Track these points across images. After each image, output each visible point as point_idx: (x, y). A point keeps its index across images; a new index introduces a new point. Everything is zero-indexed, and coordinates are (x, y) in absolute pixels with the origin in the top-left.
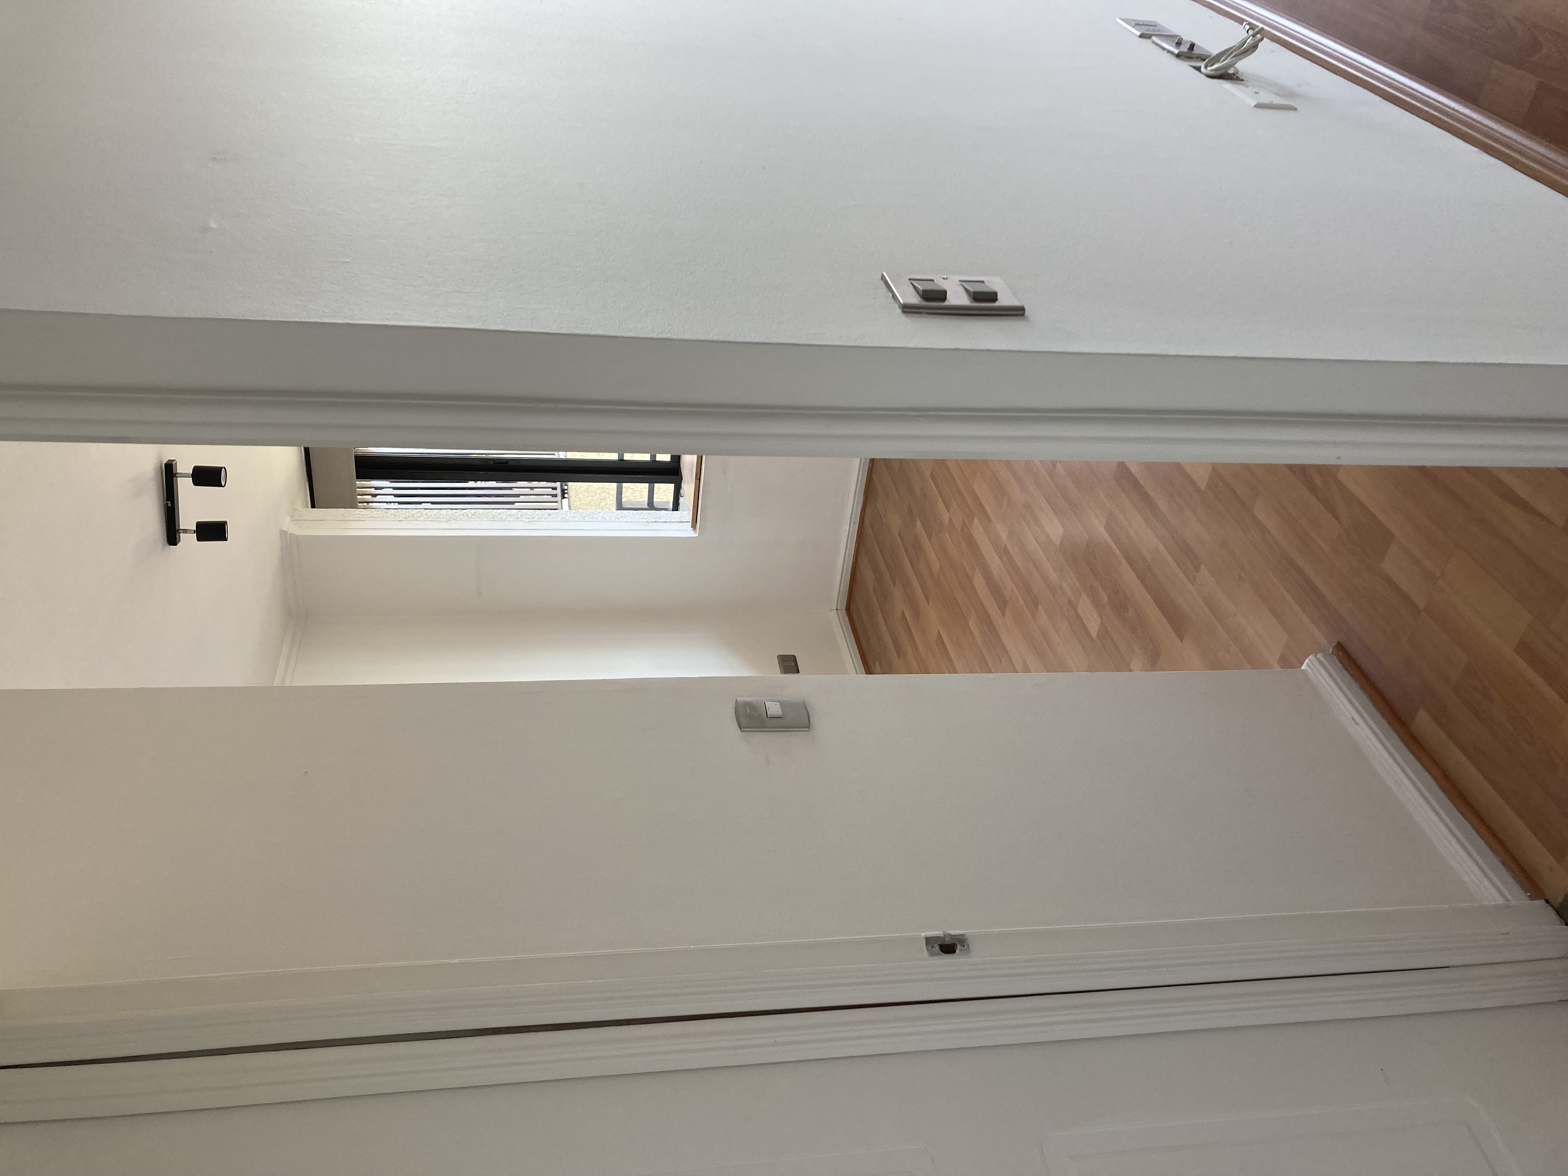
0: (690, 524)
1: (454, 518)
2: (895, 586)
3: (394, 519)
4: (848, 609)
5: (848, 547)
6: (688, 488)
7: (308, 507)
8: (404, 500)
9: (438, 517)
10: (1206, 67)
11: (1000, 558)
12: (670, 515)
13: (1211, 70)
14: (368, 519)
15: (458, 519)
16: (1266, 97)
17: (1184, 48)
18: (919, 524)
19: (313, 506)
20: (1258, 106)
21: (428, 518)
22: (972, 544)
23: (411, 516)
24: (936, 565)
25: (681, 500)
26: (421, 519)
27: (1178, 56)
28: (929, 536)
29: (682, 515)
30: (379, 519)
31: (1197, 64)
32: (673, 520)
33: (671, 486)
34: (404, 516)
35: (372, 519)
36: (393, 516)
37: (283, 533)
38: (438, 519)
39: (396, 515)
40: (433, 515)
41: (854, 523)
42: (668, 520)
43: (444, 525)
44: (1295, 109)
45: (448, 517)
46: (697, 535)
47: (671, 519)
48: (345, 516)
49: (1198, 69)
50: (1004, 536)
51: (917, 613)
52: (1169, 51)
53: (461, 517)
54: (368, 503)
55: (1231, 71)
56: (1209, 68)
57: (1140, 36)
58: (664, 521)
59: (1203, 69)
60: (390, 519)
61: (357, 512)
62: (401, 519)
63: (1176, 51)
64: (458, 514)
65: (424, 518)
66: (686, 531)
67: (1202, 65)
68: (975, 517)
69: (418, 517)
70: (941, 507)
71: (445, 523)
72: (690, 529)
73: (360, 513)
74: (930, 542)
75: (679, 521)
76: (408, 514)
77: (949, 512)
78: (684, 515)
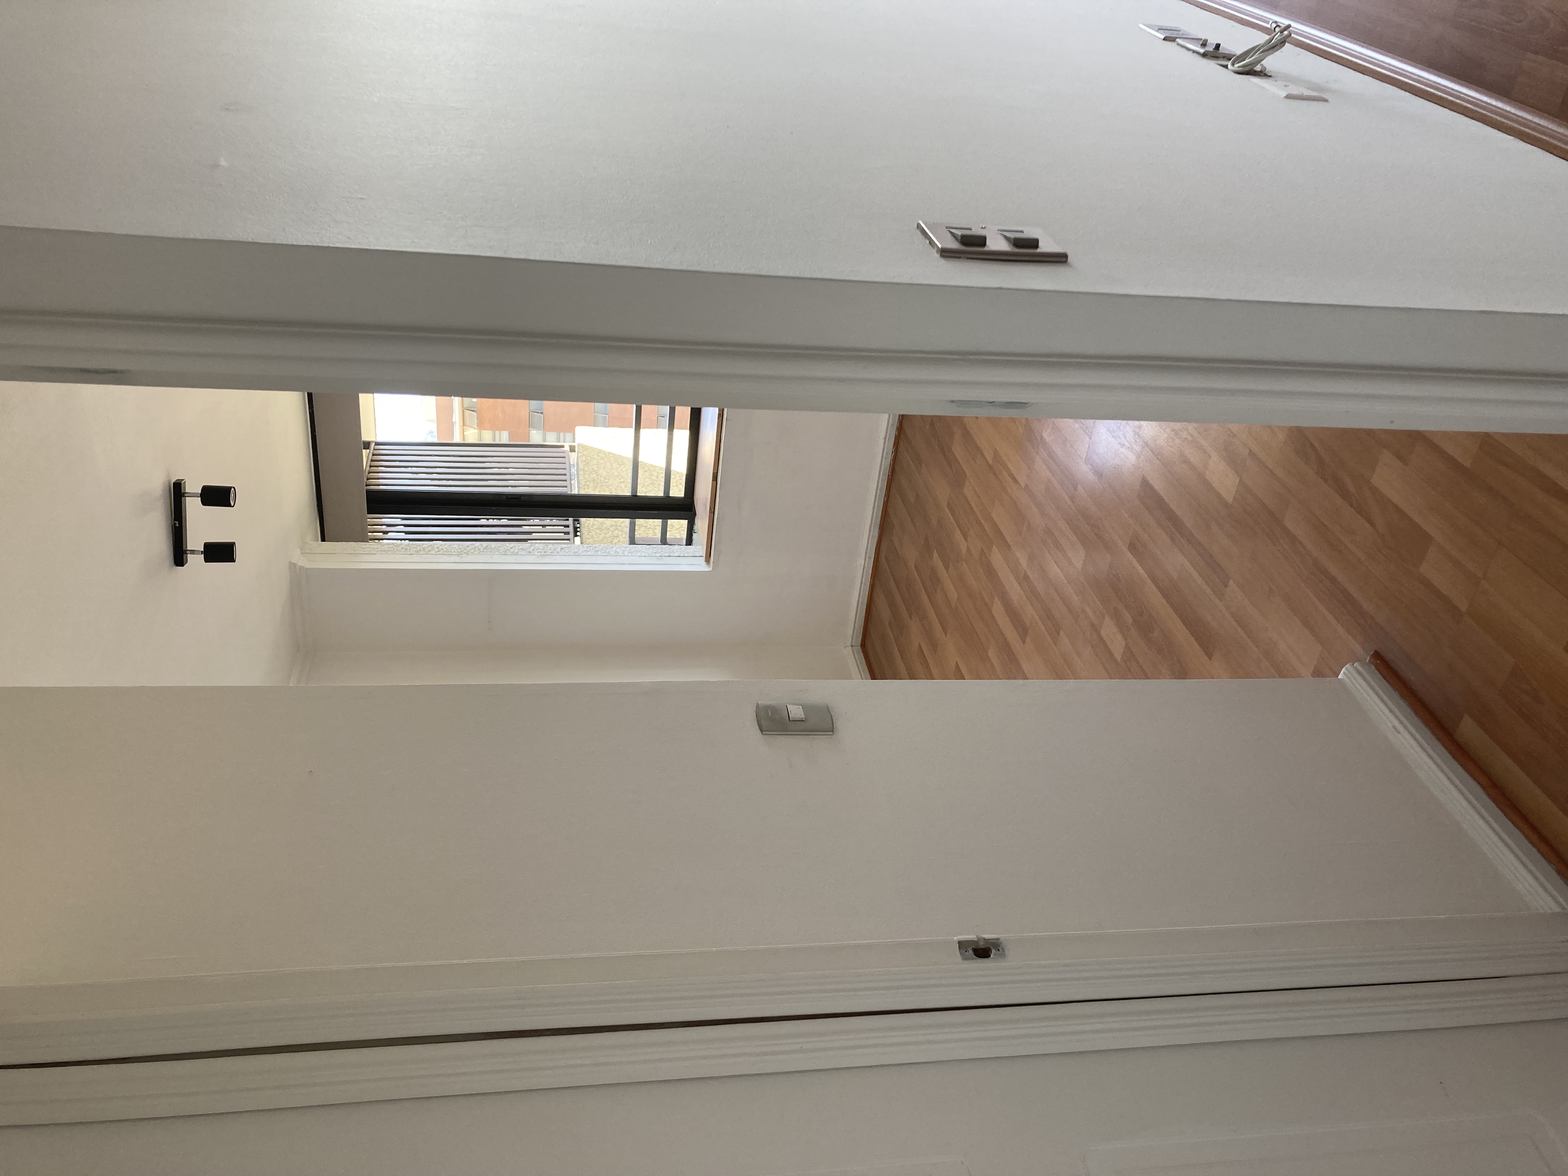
0: (704, 558)
1: (466, 552)
2: (911, 619)
3: (405, 553)
4: (863, 645)
5: (863, 582)
6: (702, 525)
7: (318, 541)
8: (415, 536)
9: (450, 551)
10: (1233, 65)
11: (1020, 584)
12: (683, 549)
13: (1239, 67)
14: (379, 553)
15: (470, 553)
16: (1295, 90)
17: (1210, 48)
18: (935, 555)
19: (323, 540)
20: (1288, 97)
21: (439, 551)
22: (991, 572)
23: (422, 549)
24: (953, 595)
25: (695, 536)
26: (433, 552)
27: (1204, 55)
28: (947, 567)
29: (696, 550)
30: (390, 552)
31: (1225, 63)
32: (686, 555)
33: (684, 523)
34: (415, 549)
35: (383, 553)
36: (403, 550)
37: (292, 566)
38: (450, 553)
39: (407, 549)
40: (445, 549)
41: (870, 558)
42: (682, 555)
44: (1326, 101)
45: (459, 551)
46: (711, 570)
47: (684, 554)
48: (356, 549)
49: (1226, 67)
50: (1023, 562)
51: (934, 646)
52: (1194, 52)
53: (472, 551)
55: (1258, 68)
56: (1236, 66)
57: (1164, 39)
58: (679, 555)
59: (1230, 66)
60: (401, 553)
61: (368, 546)
62: (412, 553)
63: (1202, 51)
64: (470, 548)
65: (435, 552)
66: (700, 565)
67: (1229, 64)
68: (994, 547)
69: (429, 551)
70: (958, 536)
71: (456, 557)
72: (704, 563)
73: (371, 547)
74: (947, 572)
75: (693, 555)
76: (419, 547)
77: (966, 540)
78: (698, 550)
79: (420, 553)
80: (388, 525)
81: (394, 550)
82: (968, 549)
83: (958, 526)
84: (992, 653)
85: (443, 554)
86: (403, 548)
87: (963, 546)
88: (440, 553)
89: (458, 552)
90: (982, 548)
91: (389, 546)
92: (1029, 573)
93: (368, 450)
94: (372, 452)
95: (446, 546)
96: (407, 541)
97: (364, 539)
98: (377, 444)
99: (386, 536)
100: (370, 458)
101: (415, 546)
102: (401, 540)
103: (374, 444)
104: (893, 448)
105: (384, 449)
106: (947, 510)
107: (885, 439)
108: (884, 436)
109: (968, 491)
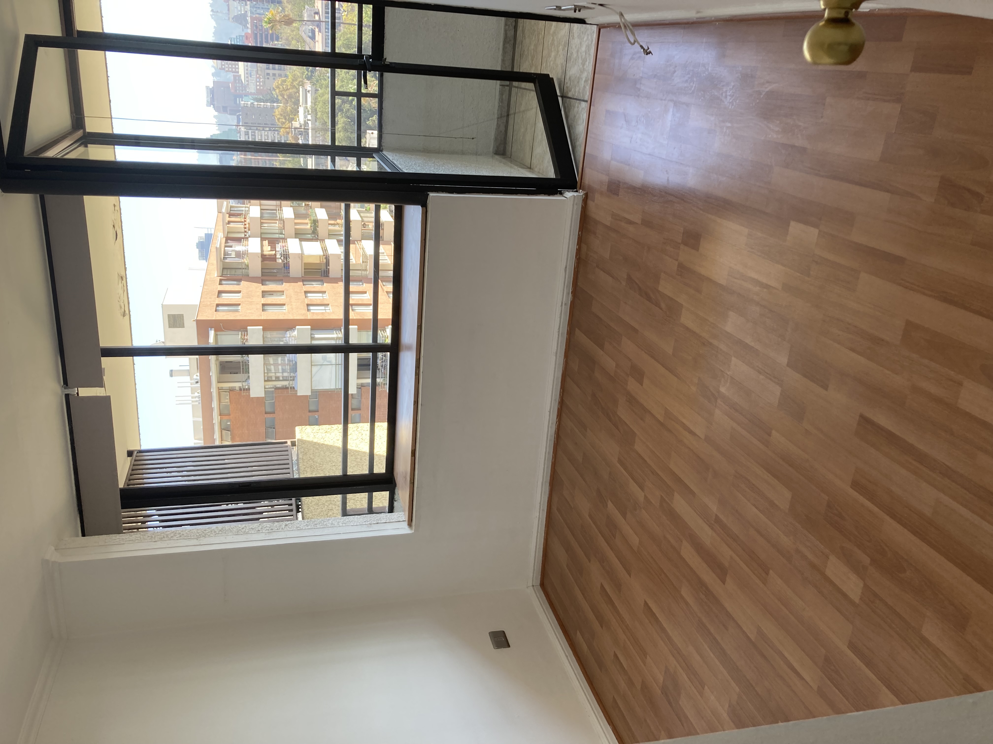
0: (406, 523)
1: (204, 535)
2: (590, 562)
4: (542, 585)
6: (402, 495)
7: (78, 536)
8: (167, 523)
9: (190, 535)
11: (712, 529)
12: (388, 516)
14: (127, 542)
15: (207, 536)
18: (610, 505)
19: (84, 535)
21: (180, 537)
22: (673, 516)
23: (165, 536)
24: (635, 540)
25: (396, 504)
26: (175, 538)
28: (624, 515)
29: (399, 516)
30: (137, 541)
32: (391, 521)
33: (386, 494)
34: (159, 537)
35: (131, 542)
36: (150, 538)
37: (44, 563)
38: (189, 537)
39: (152, 537)
40: (185, 534)
41: (543, 510)
42: (387, 521)
43: (195, 542)
45: (198, 535)
46: (413, 532)
47: (390, 520)
48: (107, 541)
50: (714, 507)
51: (618, 586)
53: (209, 534)
54: (138, 529)
58: (384, 522)
60: (147, 540)
62: (157, 540)
64: (207, 532)
65: (177, 537)
66: (403, 529)
68: (676, 494)
69: (172, 537)
70: (633, 487)
71: (195, 540)
72: (407, 527)
73: (121, 538)
74: (625, 520)
75: (397, 521)
76: (163, 534)
77: (642, 489)
78: (401, 516)
79: (164, 539)
80: (145, 516)
81: (141, 539)
82: (646, 497)
83: (633, 479)
84: (685, 592)
85: (184, 539)
86: (149, 536)
87: (640, 495)
88: (181, 538)
90: (661, 496)
91: (137, 536)
92: (721, 517)
93: (131, 458)
94: (134, 458)
95: (186, 532)
96: (161, 528)
97: (119, 531)
98: (140, 452)
99: (144, 525)
100: (132, 463)
101: (159, 534)
102: (156, 527)
103: (136, 452)
104: (557, 418)
105: (147, 456)
106: (618, 465)
107: (550, 412)
108: (549, 410)
109: (638, 447)
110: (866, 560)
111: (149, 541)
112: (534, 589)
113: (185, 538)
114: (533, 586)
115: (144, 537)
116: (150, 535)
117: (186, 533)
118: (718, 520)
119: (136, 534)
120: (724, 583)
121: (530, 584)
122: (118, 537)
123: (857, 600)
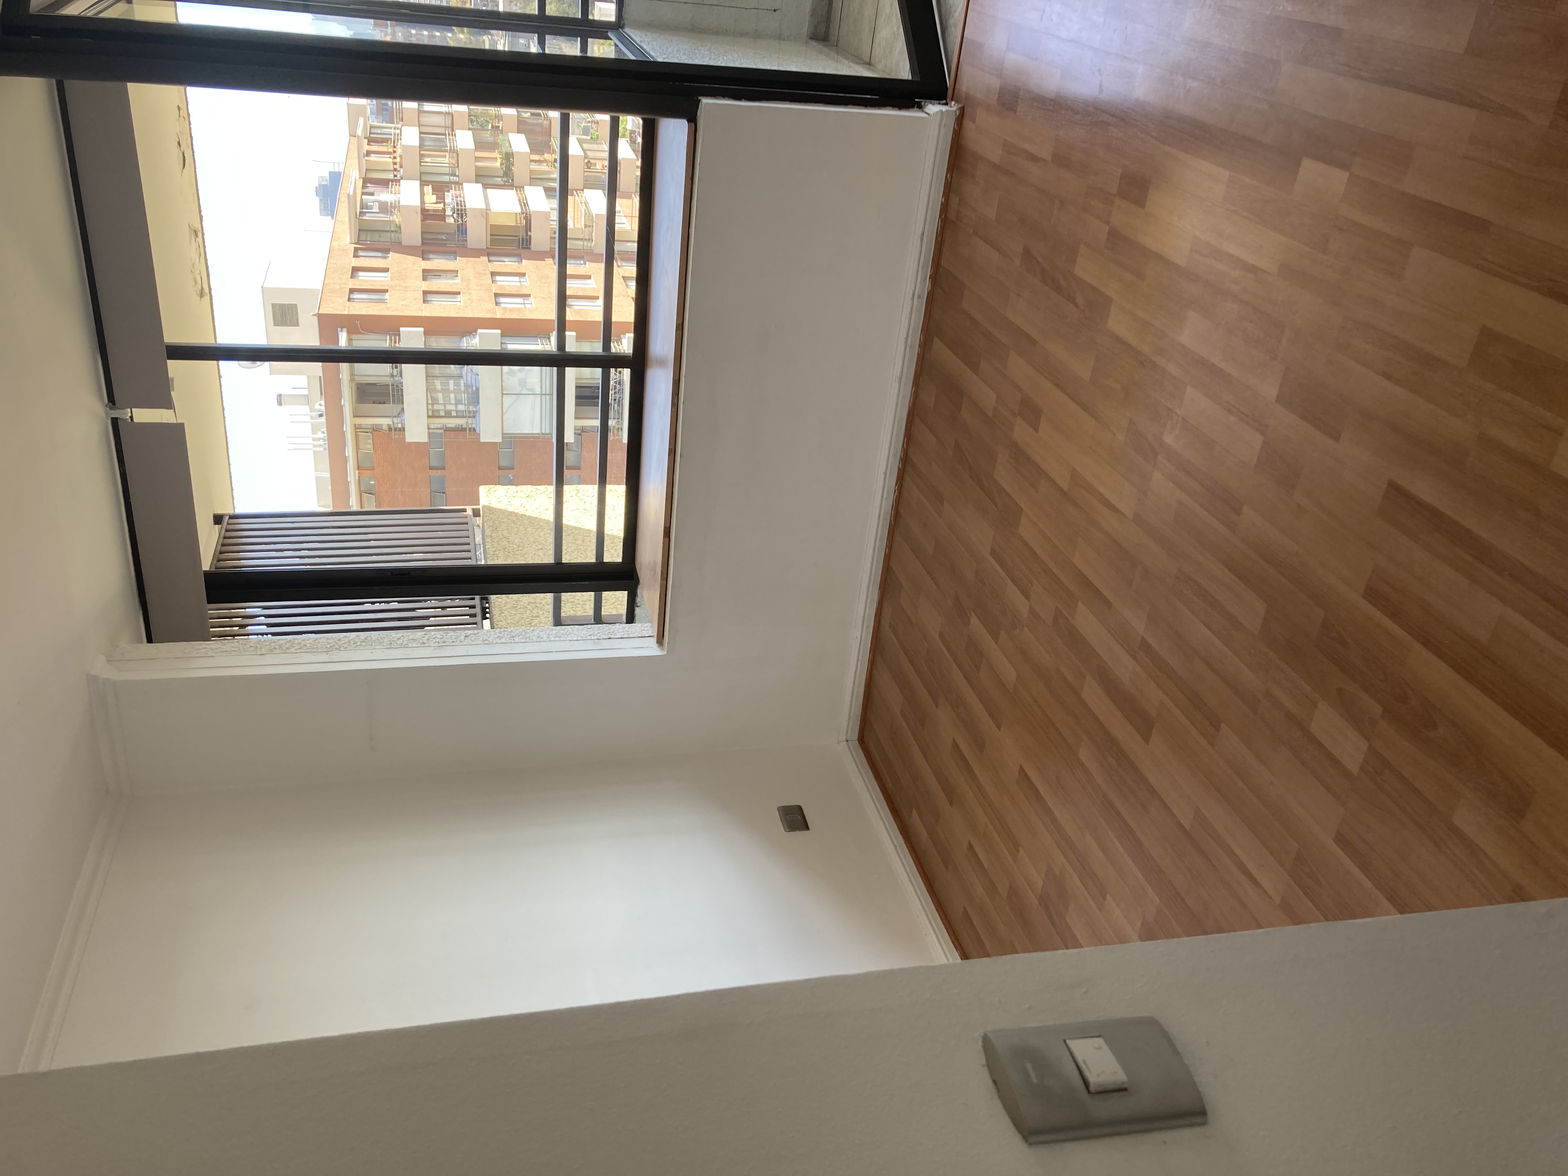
0: (654, 640)
1: (337, 647)
2: (937, 707)
4: (863, 742)
6: (648, 596)
7: (141, 642)
8: (278, 628)
9: (315, 647)
12: (627, 629)
15: (342, 649)
18: (974, 620)
19: (150, 640)
21: (301, 648)
22: (1077, 642)
23: (277, 647)
24: (1009, 674)
25: (637, 611)
26: (293, 650)
29: (643, 628)
30: (233, 653)
32: (631, 636)
33: (623, 595)
34: (267, 647)
35: (224, 654)
36: (252, 649)
37: (92, 680)
38: (315, 650)
39: (256, 647)
40: (308, 645)
41: (867, 627)
42: (625, 636)
43: (324, 657)
46: (665, 653)
47: (629, 634)
48: (186, 651)
51: (980, 744)
53: (345, 646)
54: (234, 636)
58: (620, 637)
60: (248, 653)
62: (264, 653)
64: (343, 642)
65: (296, 649)
66: (650, 649)
68: (1080, 604)
69: (288, 648)
70: (1012, 593)
71: (324, 654)
72: (655, 645)
73: (208, 647)
74: (997, 643)
75: (640, 636)
76: (274, 644)
77: (1027, 597)
78: (646, 629)
79: (276, 651)
80: (243, 617)
81: (239, 649)
82: (1032, 611)
83: (1013, 580)
84: (1085, 754)
85: (307, 652)
86: (252, 647)
87: (1022, 606)
88: (302, 651)
89: (327, 647)
90: (1057, 608)
91: (233, 645)
92: (1151, 641)
93: (220, 526)
94: (225, 527)
95: (310, 641)
96: (269, 636)
97: (205, 637)
98: (232, 517)
99: (243, 631)
100: (222, 536)
101: (268, 643)
102: (262, 634)
103: (228, 517)
104: (896, 485)
105: (244, 524)
106: (990, 558)
107: (885, 474)
108: (884, 471)
109: (1026, 530)
110: (1377, 710)
111: (253, 653)
112: (848, 745)
113: (307, 650)
114: (847, 741)
115: (245, 647)
116: (253, 645)
117: (310, 643)
118: (1144, 645)
119: (233, 643)
120: (1147, 740)
121: (843, 737)
122: (204, 646)
123: (1355, 771)
